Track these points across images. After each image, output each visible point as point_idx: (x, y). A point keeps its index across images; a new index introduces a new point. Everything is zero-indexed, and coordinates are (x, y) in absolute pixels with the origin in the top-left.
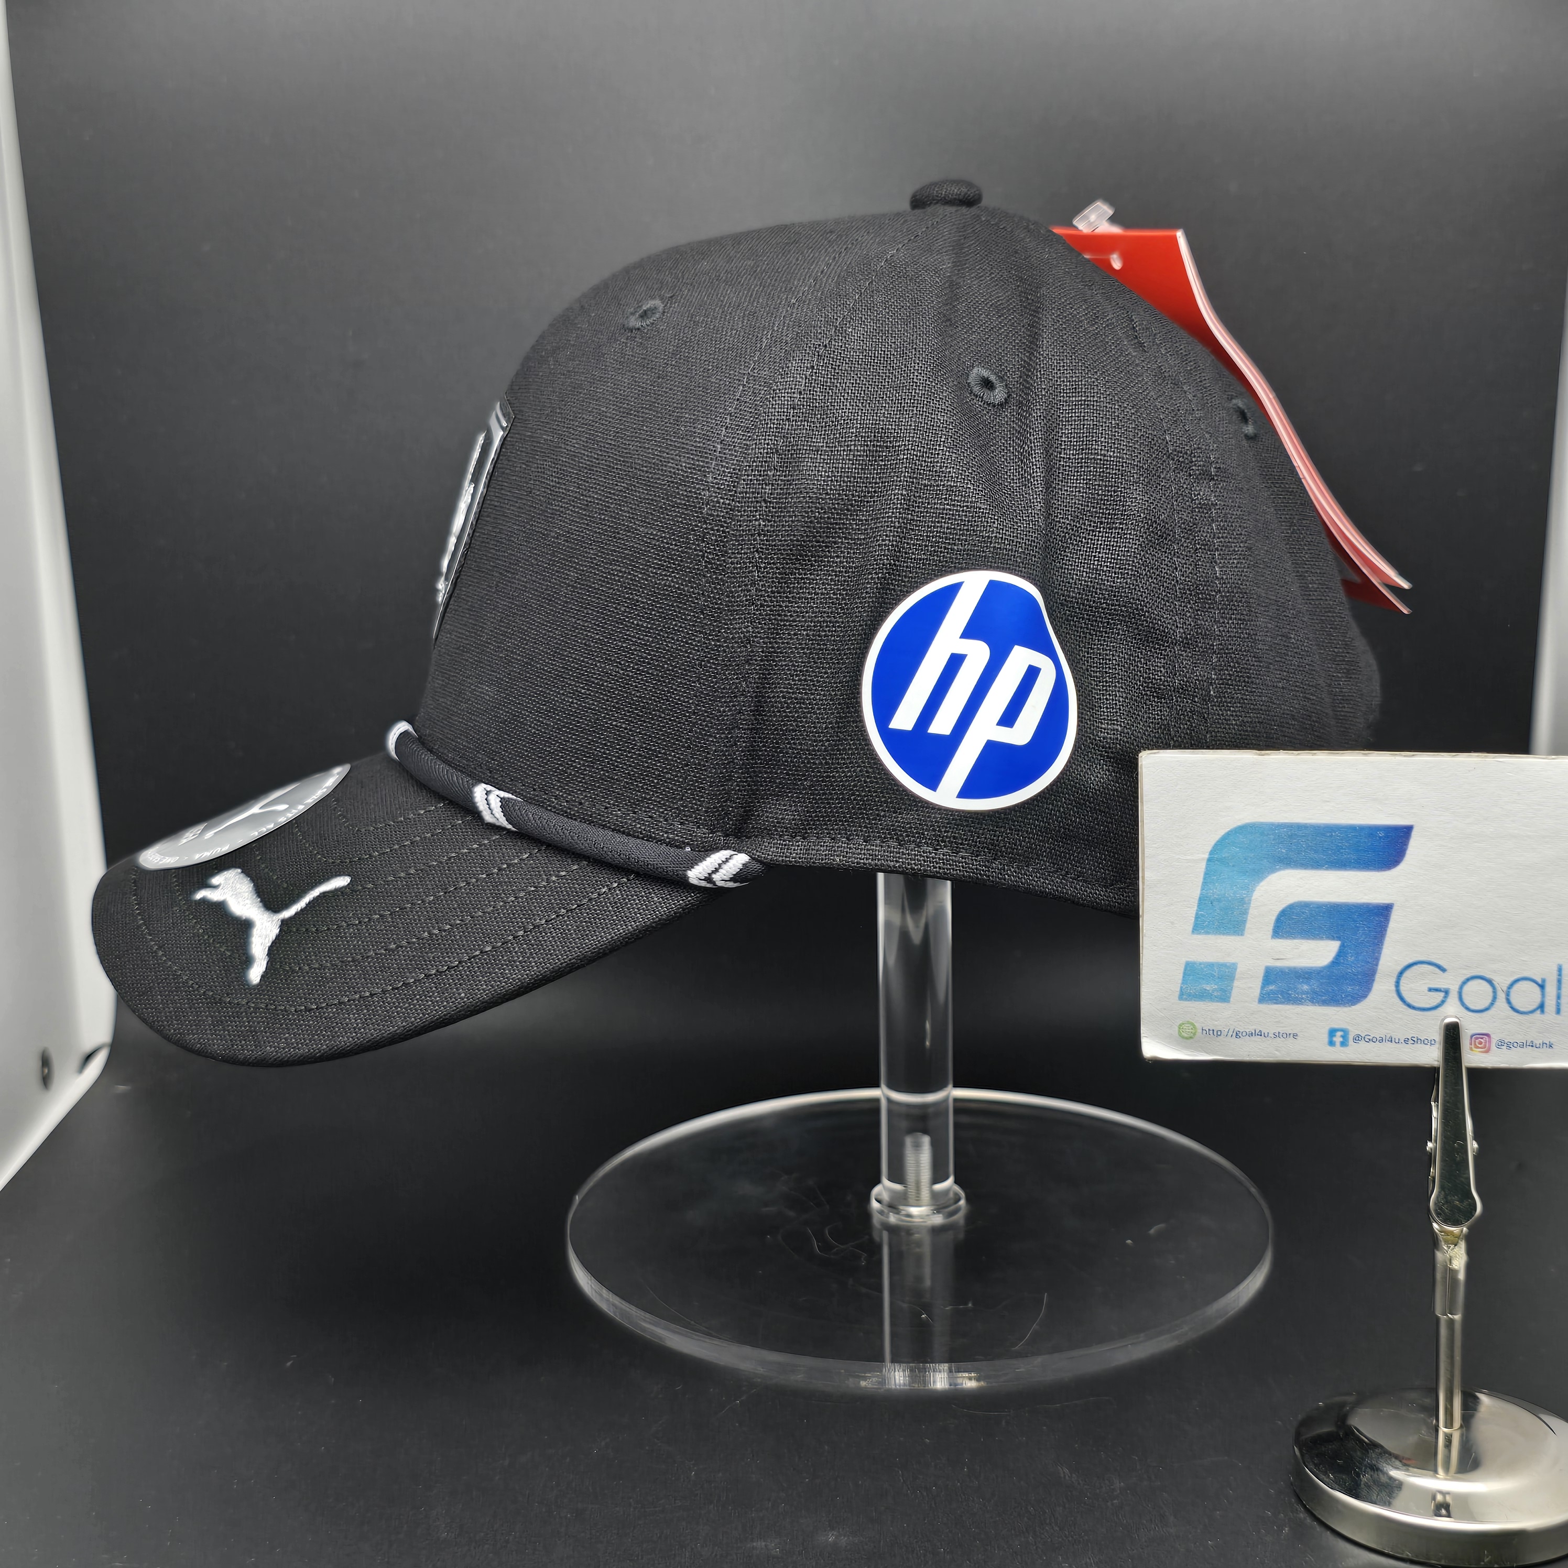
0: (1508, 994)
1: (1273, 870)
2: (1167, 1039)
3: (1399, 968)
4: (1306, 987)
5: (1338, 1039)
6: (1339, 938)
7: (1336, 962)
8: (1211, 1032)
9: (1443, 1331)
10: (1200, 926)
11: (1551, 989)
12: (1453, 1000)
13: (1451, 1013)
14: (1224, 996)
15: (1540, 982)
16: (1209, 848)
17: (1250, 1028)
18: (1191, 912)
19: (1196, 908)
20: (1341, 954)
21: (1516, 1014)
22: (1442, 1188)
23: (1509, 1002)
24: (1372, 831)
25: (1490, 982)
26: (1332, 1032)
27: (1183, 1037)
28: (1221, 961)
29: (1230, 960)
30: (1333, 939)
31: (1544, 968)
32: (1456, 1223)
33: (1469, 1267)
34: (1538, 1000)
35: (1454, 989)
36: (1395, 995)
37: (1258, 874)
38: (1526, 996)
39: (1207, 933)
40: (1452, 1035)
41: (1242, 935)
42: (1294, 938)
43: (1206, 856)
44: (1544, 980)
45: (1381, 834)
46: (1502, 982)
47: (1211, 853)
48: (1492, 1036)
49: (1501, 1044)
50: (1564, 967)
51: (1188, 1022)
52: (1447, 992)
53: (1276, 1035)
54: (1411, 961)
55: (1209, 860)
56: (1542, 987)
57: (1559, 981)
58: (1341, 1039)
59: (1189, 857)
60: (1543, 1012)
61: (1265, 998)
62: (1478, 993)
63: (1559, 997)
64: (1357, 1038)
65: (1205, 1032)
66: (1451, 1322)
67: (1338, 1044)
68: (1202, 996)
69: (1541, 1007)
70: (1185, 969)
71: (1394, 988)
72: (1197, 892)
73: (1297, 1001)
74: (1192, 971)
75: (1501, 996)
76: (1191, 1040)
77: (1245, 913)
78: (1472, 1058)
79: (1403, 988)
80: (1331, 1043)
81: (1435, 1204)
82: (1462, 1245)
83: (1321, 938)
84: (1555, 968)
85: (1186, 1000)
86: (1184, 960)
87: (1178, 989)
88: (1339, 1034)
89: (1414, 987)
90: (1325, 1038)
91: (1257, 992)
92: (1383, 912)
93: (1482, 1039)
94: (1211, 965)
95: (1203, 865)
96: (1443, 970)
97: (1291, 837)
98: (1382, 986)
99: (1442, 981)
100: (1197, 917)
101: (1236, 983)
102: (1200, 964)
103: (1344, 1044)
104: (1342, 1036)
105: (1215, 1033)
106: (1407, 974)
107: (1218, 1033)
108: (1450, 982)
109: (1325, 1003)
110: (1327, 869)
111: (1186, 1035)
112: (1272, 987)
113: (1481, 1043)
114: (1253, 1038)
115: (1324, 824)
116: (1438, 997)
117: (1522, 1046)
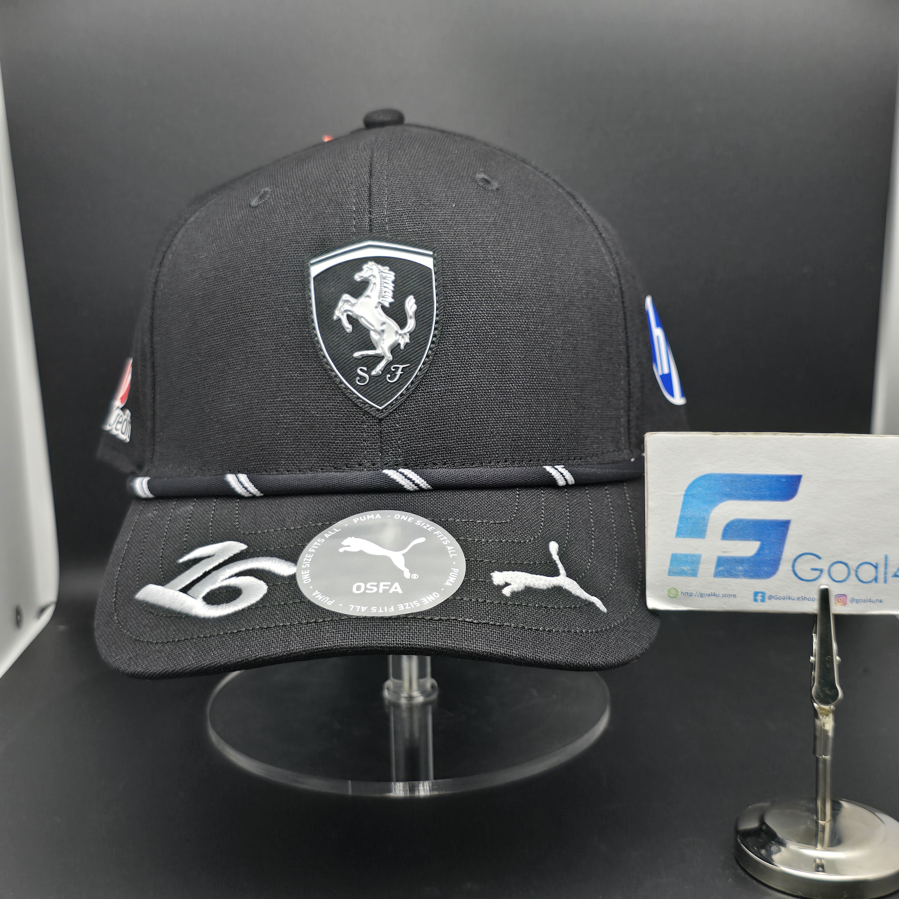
0: (856, 572)
1: (722, 501)
2: (661, 598)
3: (794, 557)
4: (741, 568)
5: (759, 598)
6: (759, 540)
7: (758, 554)
8: (686, 594)
9: (821, 766)
10: (680, 533)
11: (881, 569)
12: (825, 576)
13: (824, 583)
14: (694, 573)
15: (874, 564)
16: (685, 488)
17: (709, 592)
18: (675, 525)
19: (677, 523)
20: (761, 549)
21: (860, 583)
22: (820, 683)
23: (857, 576)
24: (778, 478)
25: (846, 564)
26: (756, 594)
27: (670, 597)
29: (697, 552)
30: (756, 540)
31: (877, 557)
32: (827, 703)
33: (835, 728)
34: (874, 575)
35: (826, 568)
36: (792, 573)
37: (714, 503)
38: (867, 573)
39: (684, 537)
40: (825, 595)
41: (704, 538)
42: (734, 540)
43: (683, 493)
44: (877, 564)
45: (784, 480)
46: (853, 565)
47: (687, 491)
48: (847, 595)
49: (853, 600)
50: (888, 556)
51: (673, 588)
52: (821, 571)
53: (724, 596)
54: (801, 553)
55: (685, 495)
56: (876, 567)
57: (886, 565)
58: (761, 598)
59: (673, 494)
60: (876, 582)
61: (718, 574)
62: (839, 571)
63: (886, 573)
64: (771, 597)
65: (682, 594)
66: (825, 761)
67: (759, 601)
68: (682, 573)
69: (876, 579)
70: (672, 558)
71: (791, 568)
72: (678, 514)
73: (736, 576)
74: (675, 559)
75: (853, 573)
77: (706, 525)
78: (836, 608)
79: (797, 569)
80: (756, 600)
81: (816, 692)
82: (831, 716)
83: (750, 540)
84: (883, 557)
85: (672, 575)
86: (671, 552)
87: (668, 569)
88: (760, 595)
89: (803, 568)
90: (752, 597)
91: (712, 570)
92: (785, 525)
93: (842, 598)
94: (686, 556)
95: (681, 498)
96: (819, 558)
97: (732, 482)
98: (785, 567)
99: (819, 564)
100: (679, 528)
101: (701, 566)
102: (680, 555)
103: (763, 601)
104: (762, 596)
105: (689, 594)
106: (800, 560)
107: (691, 595)
108: (823, 565)
109: (752, 577)
110: (753, 500)
111: (672, 596)
112: (721, 568)
113: (841, 600)
114: (711, 597)
115: (751, 474)
116: (816, 574)
117: (864, 601)
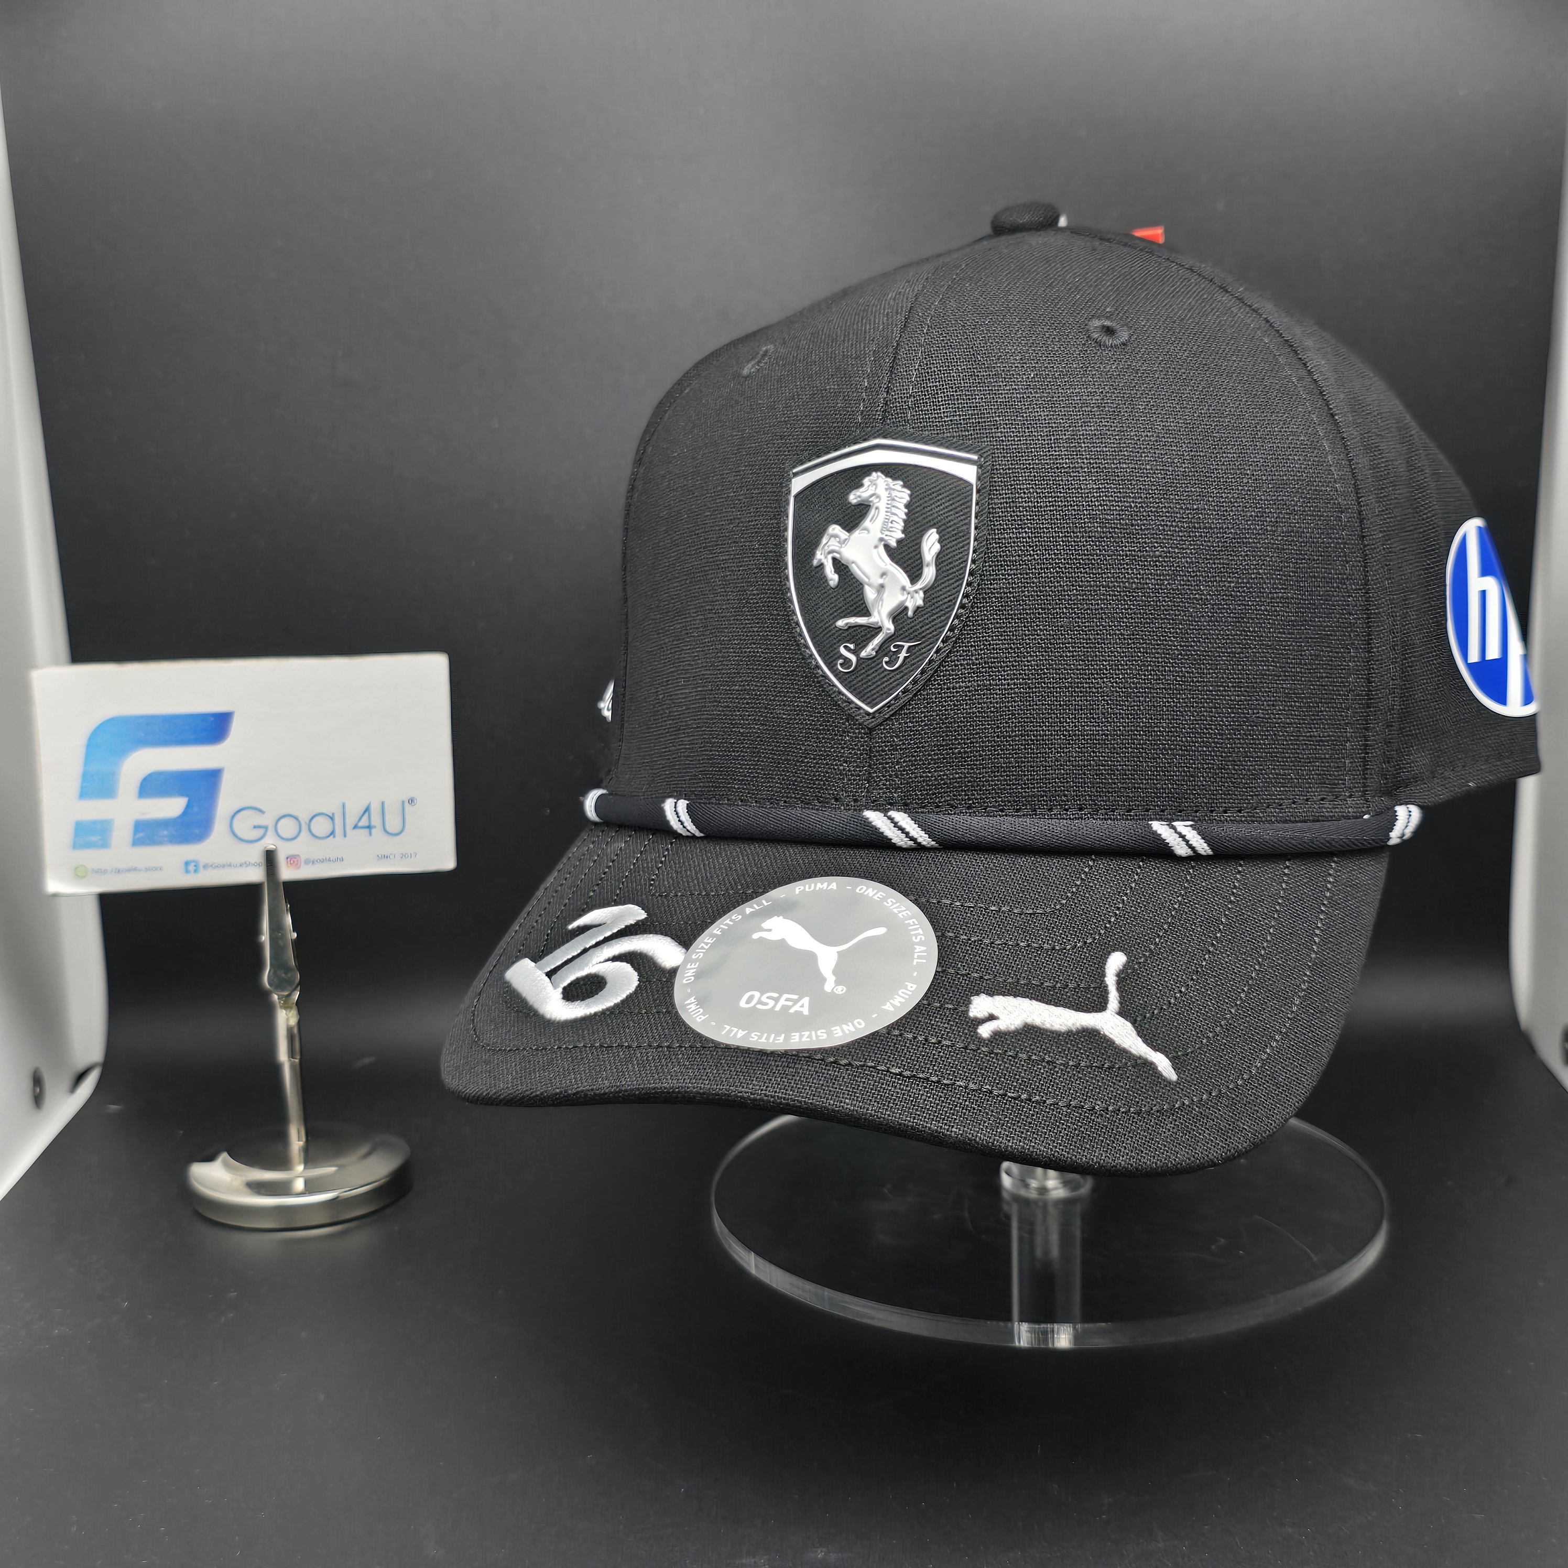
0: (309, 826)
2: (64, 881)
3: (231, 813)
4: (165, 833)
5: (191, 868)
6: (187, 796)
7: (186, 812)
8: (100, 871)
10: (84, 794)
11: (338, 820)
12: (271, 832)
13: (270, 842)
14: (106, 845)
15: (331, 815)
16: (86, 737)
17: (127, 866)
18: (77, 784)
19: (80, 781)
20: (188, 806)
21: (316, 840)
22: (272, 966)
23: (310, 831)
24: (205, 717)
25: (296, 818)
26: (187, 864)
27: (78, 878)
30: (182, 796)
31: (331, 807)
32: (284, 990)
34: (331, 830)
35: (271, 825)
36: (230, 832)
38: (321, 826)
39: (90, 799)
40: (270, 858)
41: (115, 798)
42: (154, 798)
43: (84, 742)
44: (333, 814)
45: (209, 718)
46: (304, 817)
47: (89, 740)
49: (307, 862)
50: (347, 803)
51: (82, 866)
52: (266, 828)
53: (148, 869)
54: (239, 808)
55: (88, 745)
56: (332, 818)
57: (344, 813)
58: (194, 868)
59: (72, 744)
60: (334, 837)
61: (137, 842)
62: (287, 829)
63: (344, 825)
64: (206, 867)
65: (95, 871)
67: (192, 871)
68: (89, 845)
69: (333, 833)
70: (76, 827)
71: (228, 828)
72: (80, 770)
73: (160, 843)
74: (80, 828)
75: (304, 827)
76: (86, 878)
77: (116, 782)
78: (287, 873)
79: (235, 827)
80: (187, 872)
81: (268, 978)
82: (294, 1009)
83: (174, 797)
84: (340, 804)
85: (78, 849)
86: (74, 820)
88: (193, 864)
89: (244, 825)
91: (129, 839)
93: (293, 860)
94: (94, 822)
95: (83, 750)
96: (262, 812)
97: (147, 724)
98: (220, 827)
99: (262, 820)
100: (82, 788)
102: (86, 821)
103: (196, 871)
104: (195, 866)
105: (103, 871)
106: (238, 817)
107: (106, 871)
108: (268, 820)
109: (181, 842)
110: (173, 745)
111: (79, 874)
112: (141, 835)
113: (294, 862)
114: (133, 871)
115: (171, 714)
116: (259, 833)
117: (323, 861)
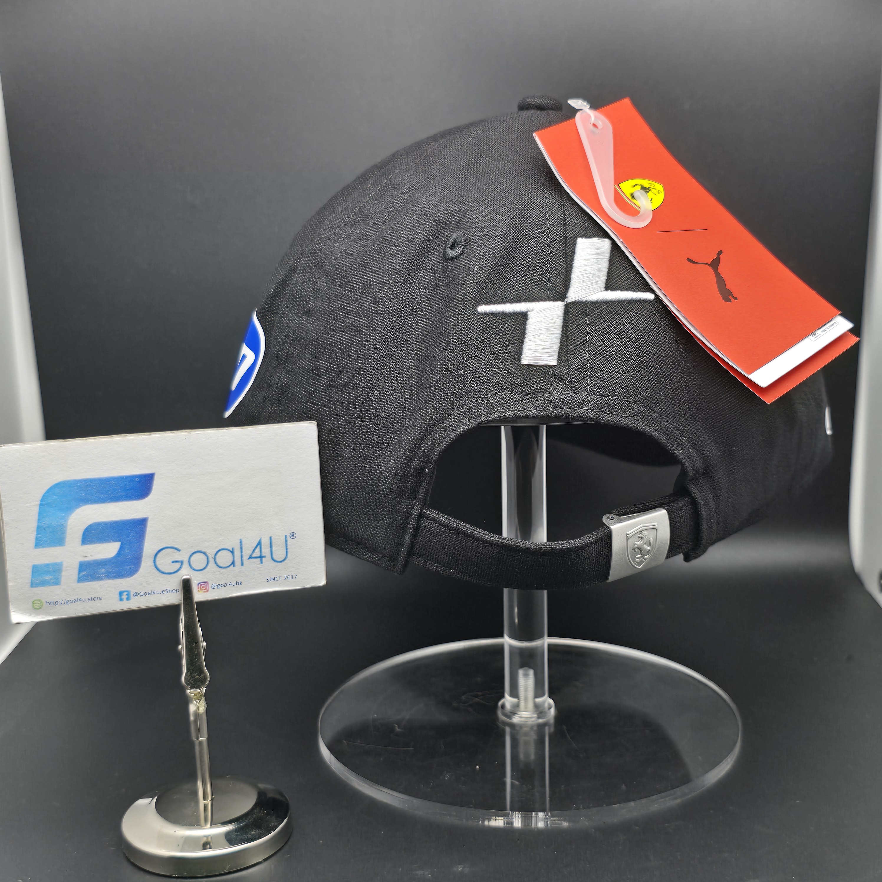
0: (215, 559)
1: (78, 506)
2: (25, 611)
3: (155, 552)
4: (104, 570)
5: (124, 596)
6: (119, 541)
7: (119, 554)
8: (52, 603)
9: (197, 748)
10: (38, 544)
11: (237, 553)
12: (186, 565)
13: (185, 573)
14: (57, 582)
15: (231, 550)
16: (40, 498)
17: (74, 598)
18: (32, 536)
19: (35, 533)
20: (121, 548)
21: (220, 569)
22: (188, 669)
23: (215, 562)
24: (132, 478)
25: (204, 553)
26: (121, 593)
27: (36, 609)
28: (53, 562)
29: (57, 561)
30: (116, 541)
31: (232, 543)
32: (197, 687)
33: (207, 710)
34: (231, 561)
35: (186, 560)
36: (154, 568)
37: (69, 509)
39: (43, 547)
40: (186, 586)
41: (64, 545)
42: (94, 543)
43: (39, 503)
44: (233, 549)
45: (137, 480)
46: (211, 553)
47: (41, 501)
48: (209, 583)
49: (214, 586)
50: (243, 540)
51: (38, 600)
52: (182, 562)
53: (90, 600)
54: (161, 548)
55: (40, 505)
56: (232, 552)
57: (241, 548)
58: (127, 596)
59: (28, 505)
60: (234, 566)
61: (81, 579)
62: (199, 561)
63: (242, 557)
64: (135, 595)
65: (48, 604)
66: (201, 743)
67: (125, 599)
68: (44, 583)
69: (233, 563)
70: (33, 569)
71: (153, 564)
72: (35, 524)
73: (99, 579)
74: (36, 570)
75: (211, 560)
76: (40, 610)
77: (64, 533)
78: (199, 596)
79: (158, 563)
80: (121, 600)
81: (185, 679)
82: (203, 699)
83: (110, 542)
84: (238, 542)
85: (35, 587)
86: (32, 564)
87: (30, 581)
88: (125, 593)
89: (164, 562)
90: (118, 597)
91: (76, 577)
92: (142, 523)
93: (204, 585)
94: (47, 565)
95: (36, 509)
96: (179, 550)
97: (87, 486)
98: (146, 563)
99: (178, 556)
100: (37, 539)
101: (63, 573)
102: (42, 565)
103: (128, 599)
104: (127, 595)
105: (54, 603)
106: (159, 555)
107: (56, 603)
108: (183, 556)
109: (115, 577)
110: (109, 502)
111: (38, 607)
112: (84, 573)
113: (203, 587)
114: (77, 603)
115: (105, 477)
116: (177, 566)
117: (225, 585)
